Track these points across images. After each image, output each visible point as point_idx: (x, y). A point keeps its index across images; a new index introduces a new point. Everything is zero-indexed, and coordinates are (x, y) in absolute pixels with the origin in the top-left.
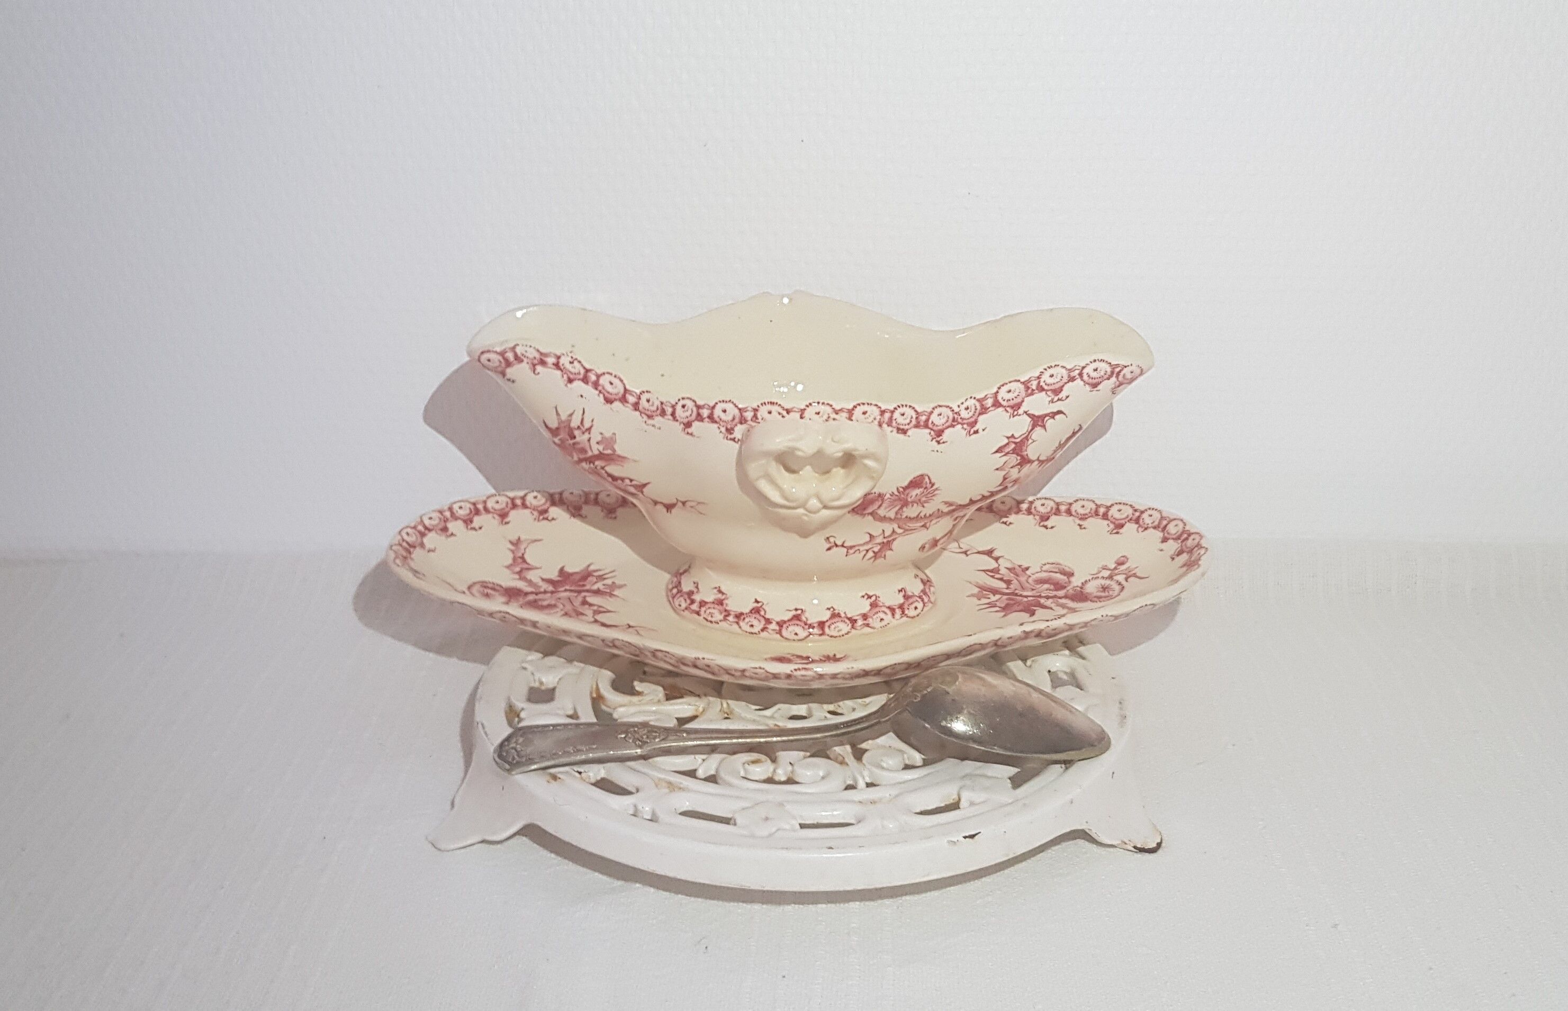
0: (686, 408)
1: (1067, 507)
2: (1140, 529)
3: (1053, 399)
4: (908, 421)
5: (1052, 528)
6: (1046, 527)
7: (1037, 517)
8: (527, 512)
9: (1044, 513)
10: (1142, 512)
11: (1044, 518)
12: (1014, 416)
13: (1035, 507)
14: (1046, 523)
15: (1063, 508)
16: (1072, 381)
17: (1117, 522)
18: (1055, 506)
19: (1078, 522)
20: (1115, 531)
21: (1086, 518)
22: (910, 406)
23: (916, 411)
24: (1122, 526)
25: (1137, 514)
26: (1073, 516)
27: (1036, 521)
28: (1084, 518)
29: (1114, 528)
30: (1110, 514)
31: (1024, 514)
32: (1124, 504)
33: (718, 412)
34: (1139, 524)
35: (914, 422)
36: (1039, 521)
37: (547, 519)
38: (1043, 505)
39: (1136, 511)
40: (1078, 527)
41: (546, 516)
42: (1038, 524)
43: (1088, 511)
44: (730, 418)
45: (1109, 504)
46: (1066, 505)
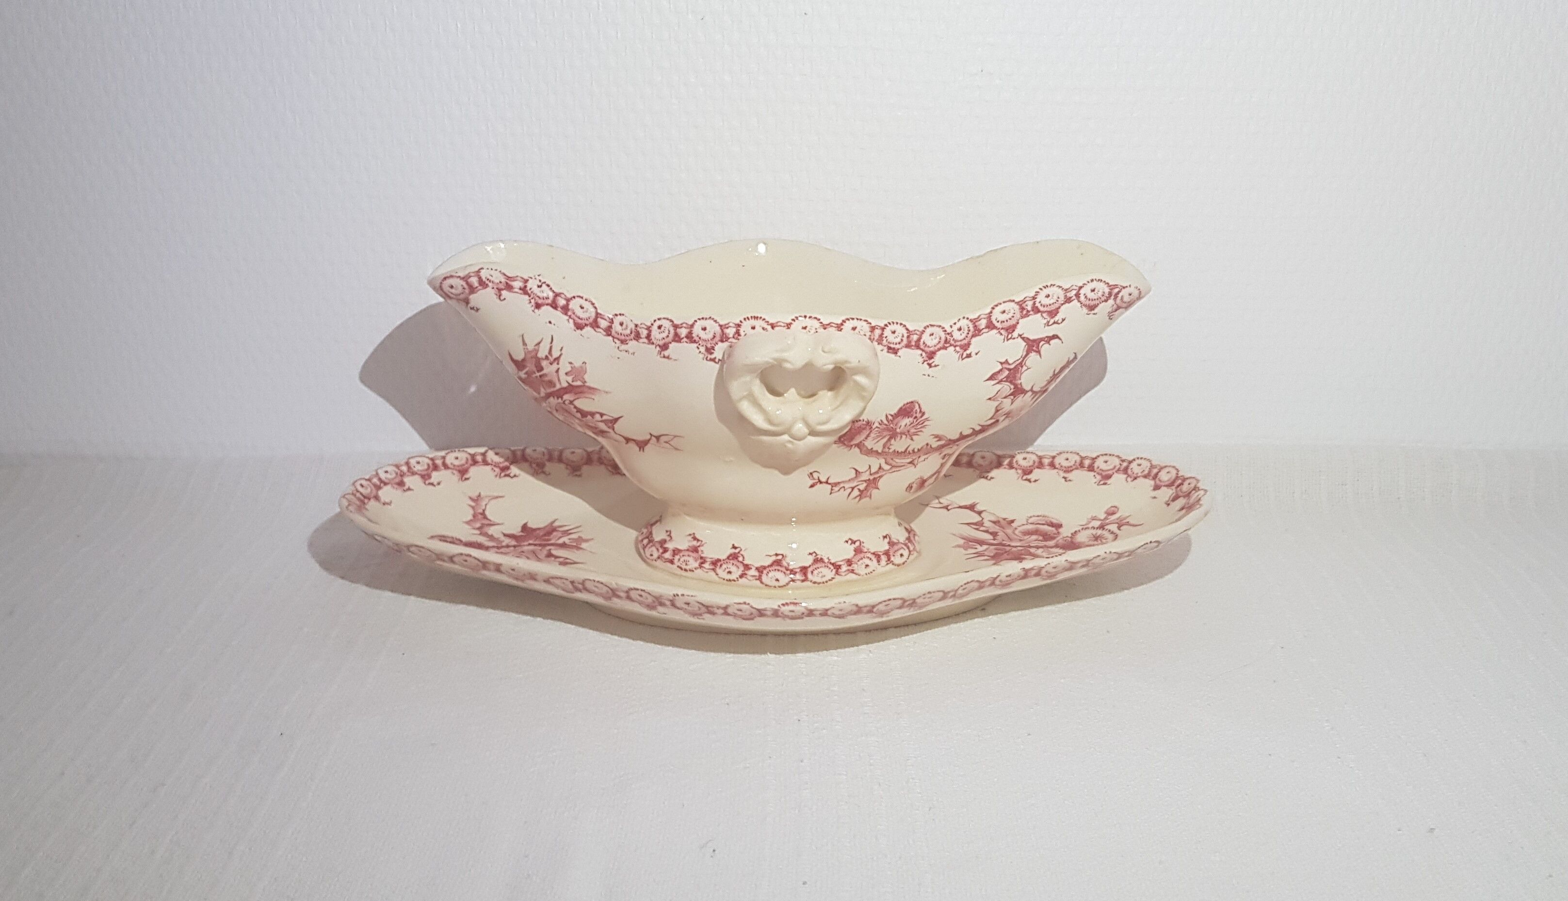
0: (662, 329)
1: (1051, 460)
2: (1129, 479)
3: (1048, 322)
4: (898, 340)
5: (1036, 481)
6: (1029, 481)
7: (1020, 471)
8: (488, 468)
9: (1027, 467)
10: (1130, 462)
11: (1027, 472)
12: (1008, 340)
13: (1017, 461)
14: (1029, 477)
15: (1046, 461)
16: (1069, 303)
17: (1104, 474)
18: (1037, 460)
19: (1062, 474)
20: (1102, 482)
21: (1071, 471)
22: (901, 324)
23: (907, 329)
24: (1109, 477)
25: (1125, 464)
26: (1057, 468)
27: (1019, 475)
28: (1068, 470)
29: (1101, 479)
30: (1096, 465)
31: (1005, 468)
32: (1110, 455)
33: (697, 331)
34: (1128, 474)
35: (905, 341)
36: (1022, 475)
37: (508, 475)
38: (1025, 459)
39: (1123, 461)
40: (1064, 480)
41: (508, 472)
42: (1020, 478)
43: (1073, 463)
44: (711, 336)
45: (1094, 456)
46: (1049, 458)
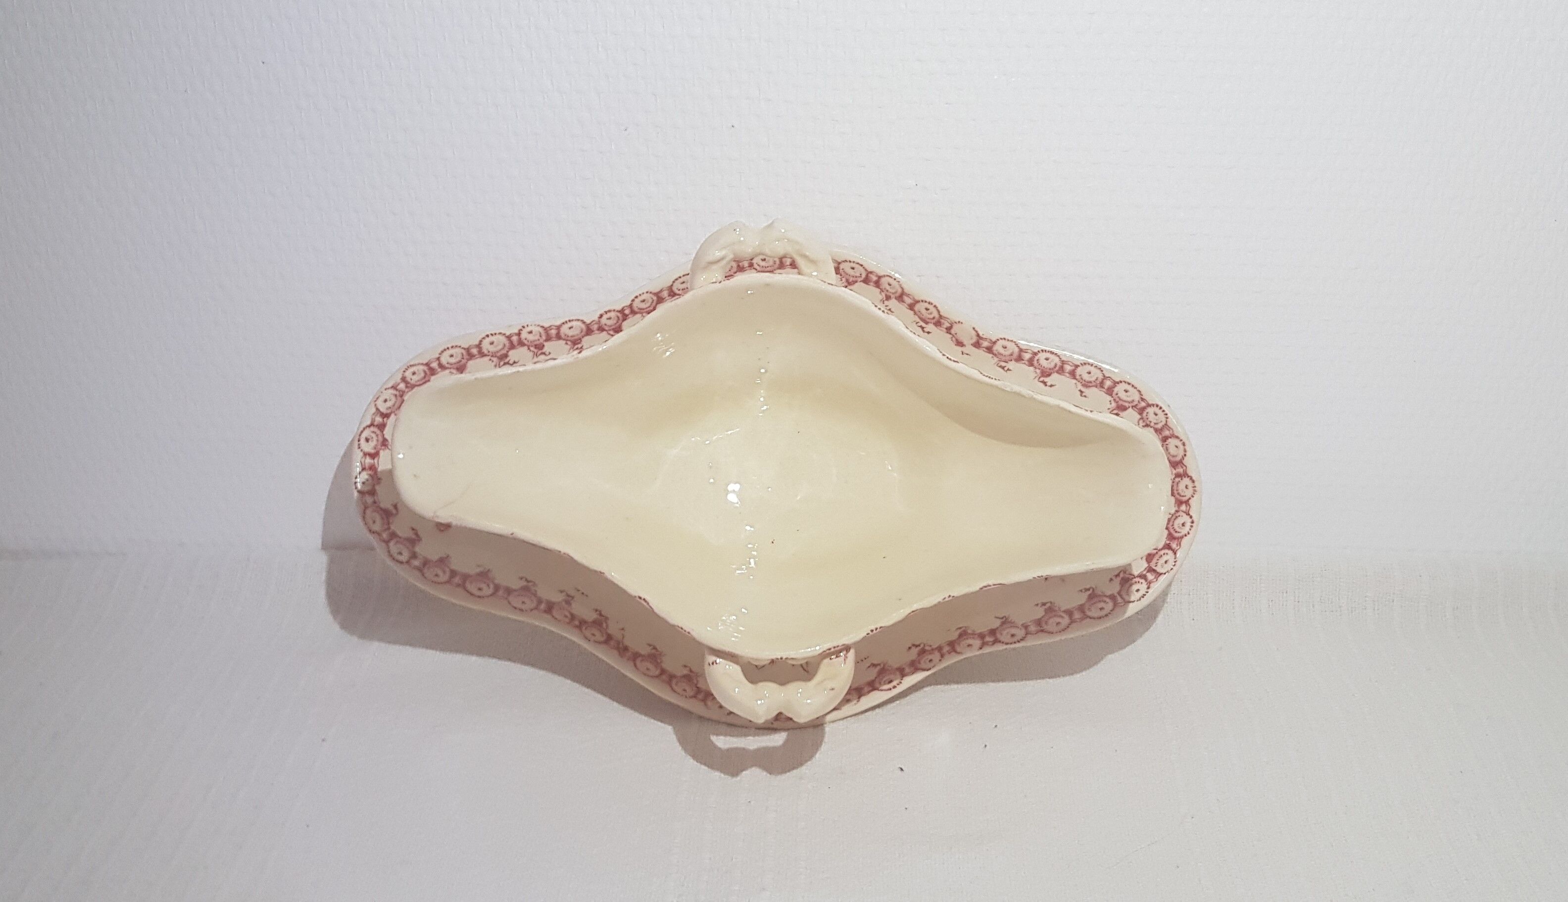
1: (1073, 368)
2: (1141, 423)
5: (1051, 386)
6: (1045, 383)
7: (1038, 371)
9: (1047, 368)
10: (1149, 405)
11: (1046, 373)
13: (1038, 360)
14: (1046, 380)
15: (1068, 368)
17: (1121, 403)
18: (1059, 364)
19: (1080, 387)
20: (1115, 412)
21: (1090, 387)
24: (1125, 409)
25: (1143, 404)
26: (1076, 379)
27: (1036, 375)
28: (1087, 385)
29: (1115, 407)
30: (1116, 390)
31: (1025, 363)
32: (1133, 386)
34: (1142, 416)
36: (1040, 376)
38: (1047, 359)
39: (1143, 399)
40: (1079, 393)
42: (1037, 378)
43: (1093, 379)
45: (1117, 380)
46: (1071, 366)
